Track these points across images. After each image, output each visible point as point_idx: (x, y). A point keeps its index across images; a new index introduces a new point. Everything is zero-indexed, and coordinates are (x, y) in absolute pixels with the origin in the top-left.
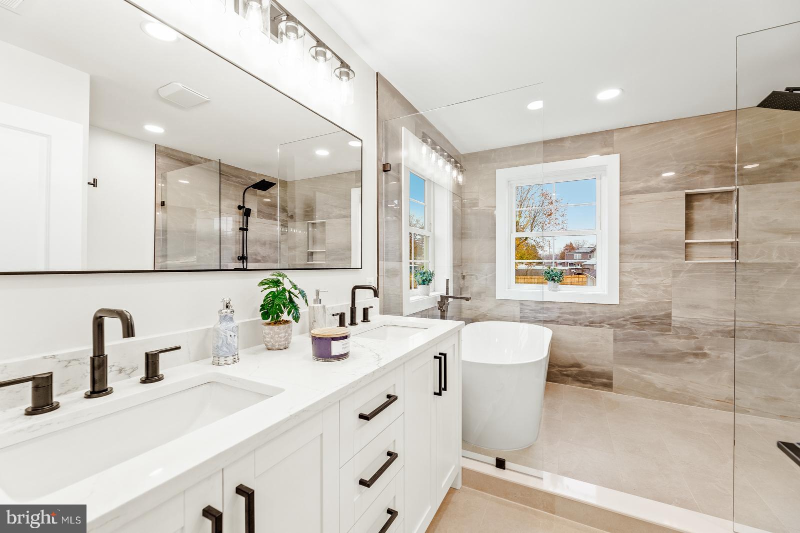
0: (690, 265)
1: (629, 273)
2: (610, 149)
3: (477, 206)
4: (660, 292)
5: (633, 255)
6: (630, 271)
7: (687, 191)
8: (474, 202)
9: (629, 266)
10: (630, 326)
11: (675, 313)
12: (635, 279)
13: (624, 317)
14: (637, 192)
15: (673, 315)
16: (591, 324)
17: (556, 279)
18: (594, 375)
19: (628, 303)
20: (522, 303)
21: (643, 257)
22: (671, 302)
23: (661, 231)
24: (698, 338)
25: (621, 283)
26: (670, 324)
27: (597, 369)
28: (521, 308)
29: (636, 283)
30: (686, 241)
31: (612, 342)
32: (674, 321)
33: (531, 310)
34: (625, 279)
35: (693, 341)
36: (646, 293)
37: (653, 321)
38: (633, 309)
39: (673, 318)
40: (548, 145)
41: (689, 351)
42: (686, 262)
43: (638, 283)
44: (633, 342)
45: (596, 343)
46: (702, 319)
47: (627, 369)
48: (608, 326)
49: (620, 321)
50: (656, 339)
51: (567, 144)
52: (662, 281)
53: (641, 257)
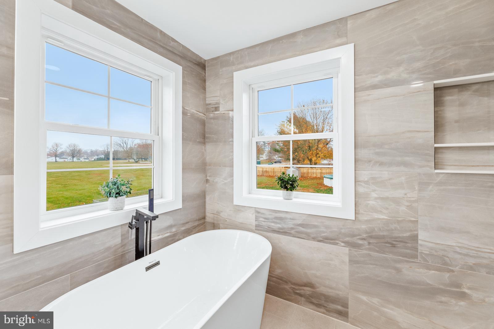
0: (441, 176)
1: (366, 182)
2: (344, 40)
3: (219, 111)
4: (403, 208)
5: (370, 161)
6: (367, 181)
7: (435, 82)
8: (216, 106)
9: (365, 175)
10: (367, 247)
11: (422, 236)
12: (374, 191)
13: (359, 235)
14: (374, 87)
15: (419, 238)
16: (326, 240)
17: (289, 186)
18: (328, 299)
19: (366, 219)
20: (257, 211)
21: (381, 164)
22: (418, 221)
23: (404, 133)
24: (453, 271)
25: (357, 194)
26: (416, 249)
27: (331, 292)
28: (256, 216)
29: (374, 195)
30: (436, 145)
31: (348, 264)
32: (421, 245)
33: (265, 218)
34: (361, 190)
35: (447, 275)
36: (387, 209)
37: (394, 243)
38: (371, 226)
39: (420, 242)
40: (281, 42)
41: (441, 287)
42: (437, 171)
43: (376, 196)
44: (371, 266)
45: (329, 262)
46: (459, 247)
47: (364, 298)
48: (343, 244)
49: (355, 240)
50: (398, 265)
51: (299, 39)
52: (406, 194)
53: (380, 165)
